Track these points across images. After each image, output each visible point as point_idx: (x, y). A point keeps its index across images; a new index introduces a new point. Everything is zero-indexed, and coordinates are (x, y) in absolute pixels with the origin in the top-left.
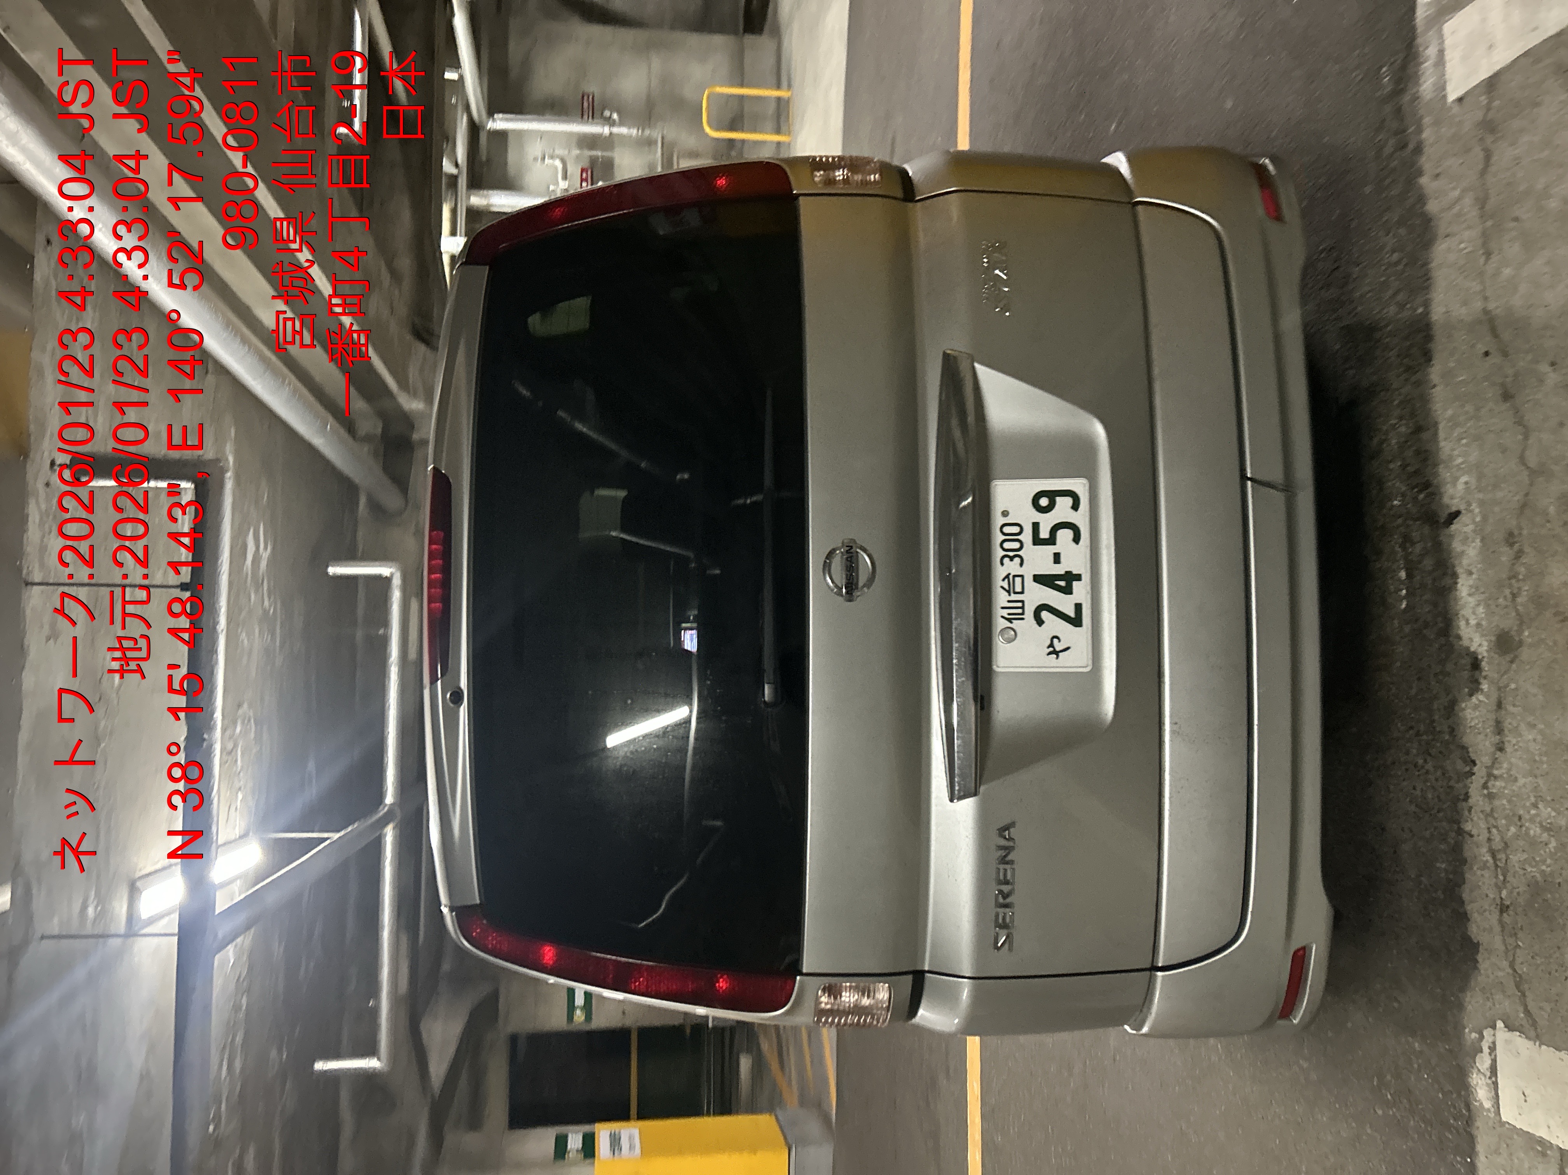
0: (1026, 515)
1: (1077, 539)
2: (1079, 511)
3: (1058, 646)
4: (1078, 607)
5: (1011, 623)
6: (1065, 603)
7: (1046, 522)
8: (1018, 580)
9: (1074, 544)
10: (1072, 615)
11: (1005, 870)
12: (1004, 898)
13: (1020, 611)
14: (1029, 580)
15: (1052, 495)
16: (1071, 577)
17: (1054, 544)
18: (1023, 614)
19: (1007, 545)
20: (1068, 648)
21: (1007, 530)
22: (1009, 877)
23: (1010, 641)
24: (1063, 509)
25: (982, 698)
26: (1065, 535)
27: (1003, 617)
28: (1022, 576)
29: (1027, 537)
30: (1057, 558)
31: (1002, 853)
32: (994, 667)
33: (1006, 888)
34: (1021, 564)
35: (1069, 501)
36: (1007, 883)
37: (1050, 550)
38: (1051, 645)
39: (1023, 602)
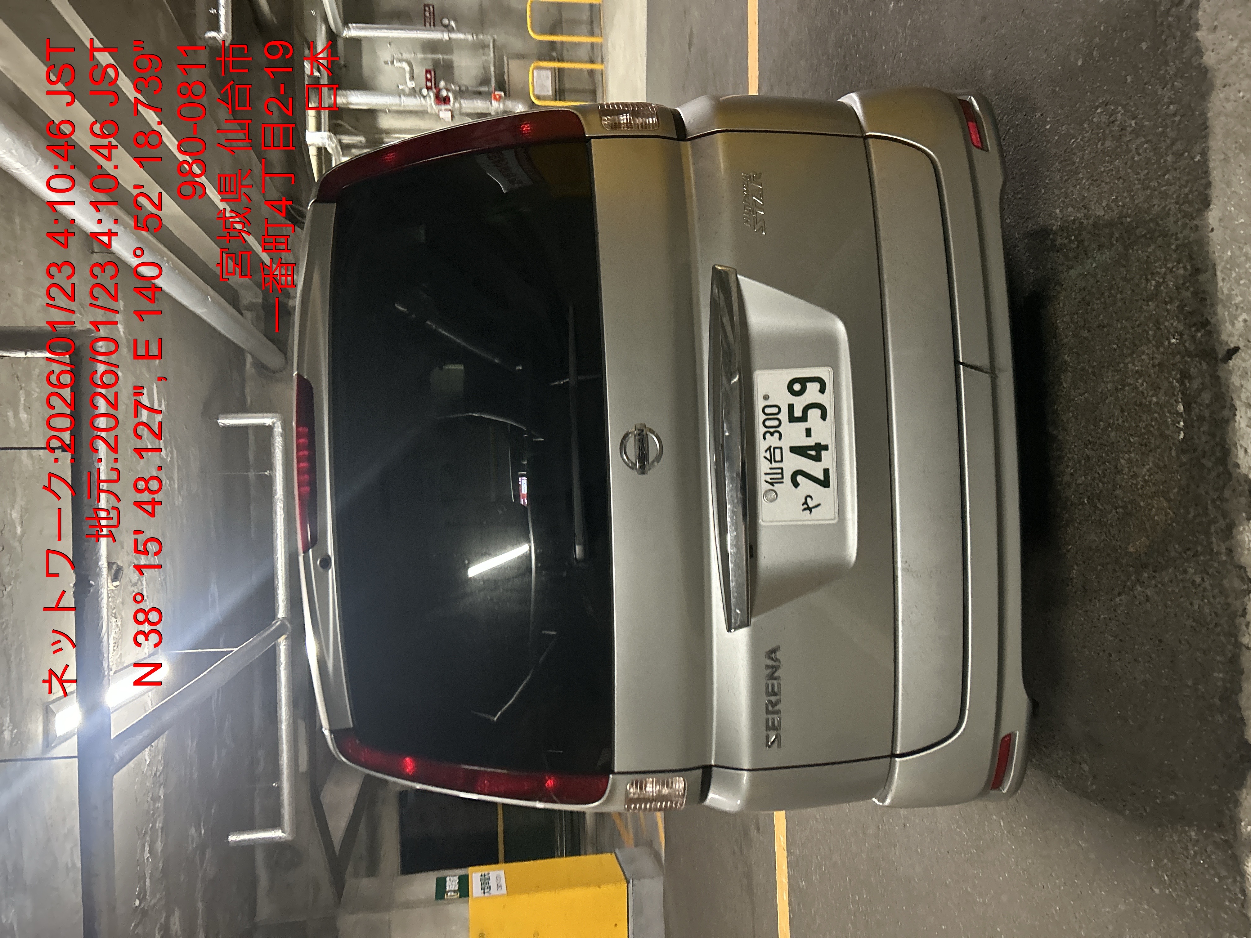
0: (783, 398)
1: (824, 417)
2: (825, 393)
3: (811, 504)
4: (826, 472)
5: (773, 485)
6: (816, 469)
7: (799, 404)
8: (778, 452)
9: (822, 421)
10: (822, 478)
11: (773, 685)
12: (773, 707)
13: (780, 476)
14: (786, 451)
15: (803, 381)
16: (820, 448)
17: (806, 421)
18: (782, 478)
19: (768, 423)
20: (818, 505)
21: (768, 410)
22: (776, 689)
23: (772, 501)
24: (812, 393)
25: (751, 547)
26: (815, 414)
27: (766, 481)
28: (781, 448)
29: (784, 416)
30: (808, 432)
31: (769, 671)
32: (760, 521)
33: (773, 699)
34: (780, 438)
35: (817, 386)
36: (774, 694)
37: (802, 426)
38: (806, 503)
39: (782, 469)
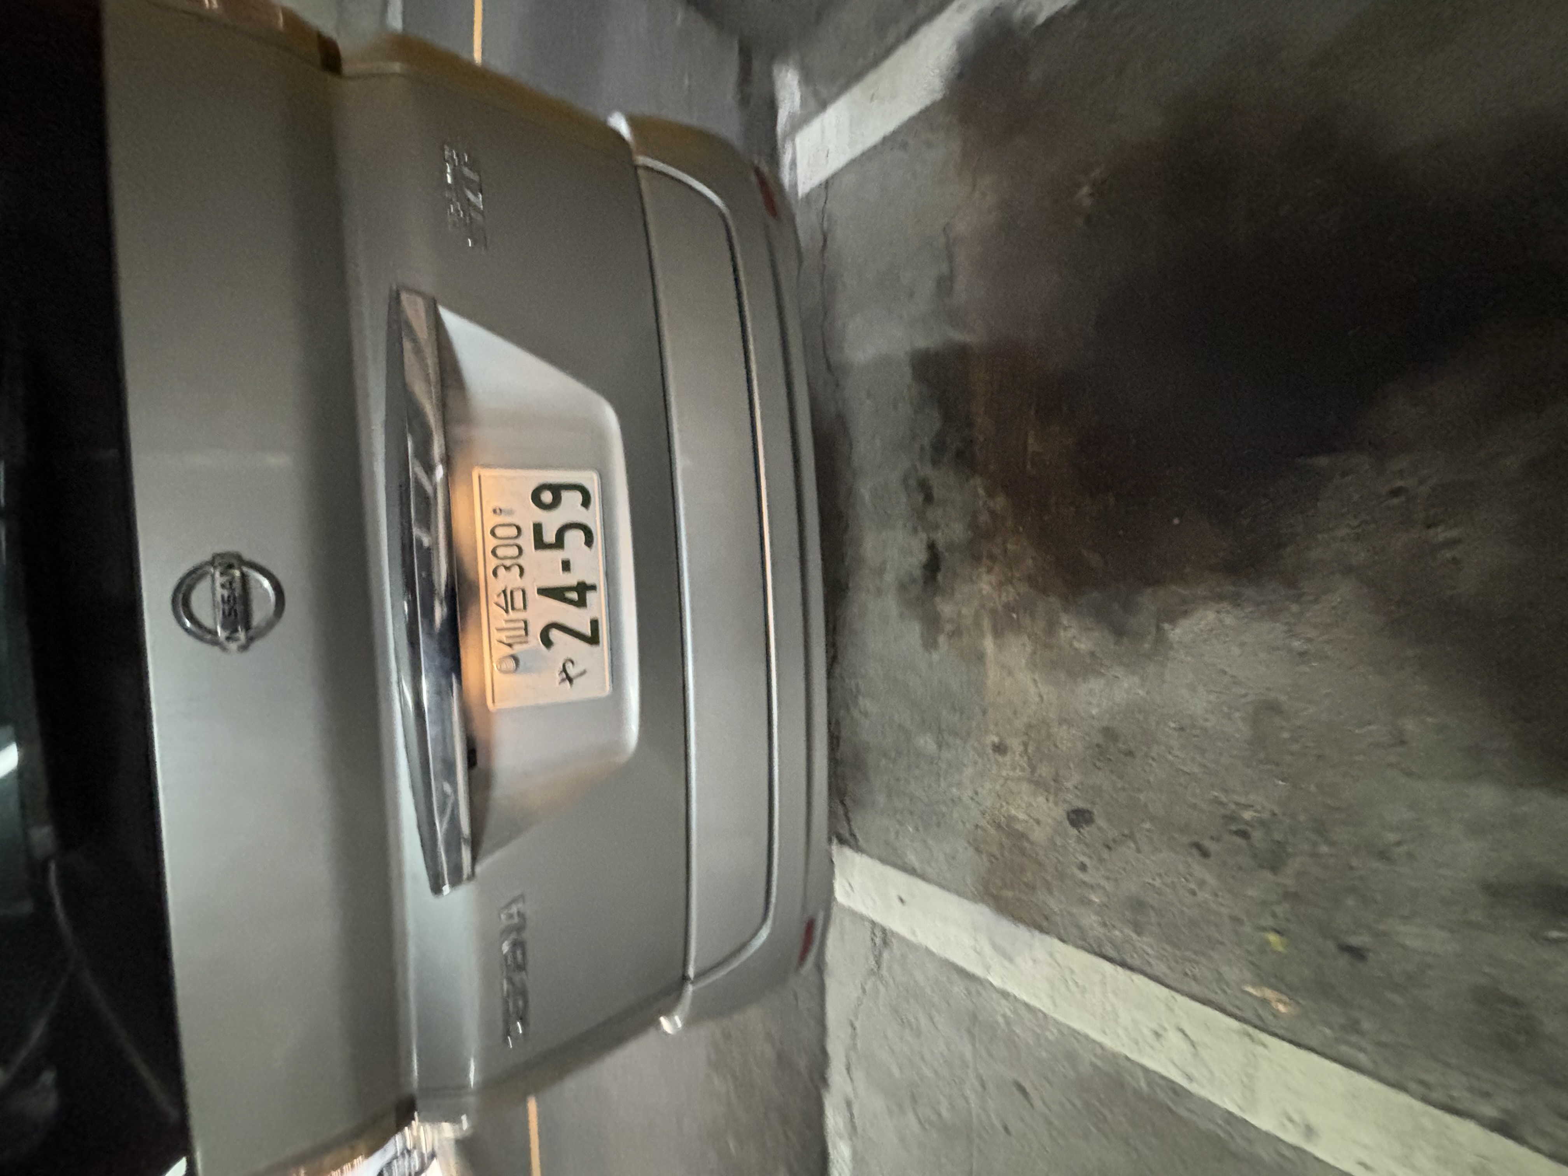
0: (525, 514)
1: (589, 541)
2: (590, 507)
3: (572, 671)
4: (595, 624)
5: (512, 648)
6: (579, 620)
7: (552, 522)
8: (518, 595)
9: (586, 548)
10: (587, 631)
11: (515, 953)
13: (522, 632)
14: (532, 594)
15: (557, 490)
16: (583, 588)
17: (562, 548)
18: (526, 635)
19: (501, 552)
20: (583, 673)
21: (499, 532)
22: (520, 961)
23: (510, 672)
24: (570, 507)
26: (575, 538)
27: (501, 642)
28: (523, 590)
29: (527, 540)
30: (566, 566)
33: (516, 976)
34: (521, 575)
35: (578, 496)
36: (517, 968)
37: (558, 556)
38: (564, 670)
39: (526, 622)
